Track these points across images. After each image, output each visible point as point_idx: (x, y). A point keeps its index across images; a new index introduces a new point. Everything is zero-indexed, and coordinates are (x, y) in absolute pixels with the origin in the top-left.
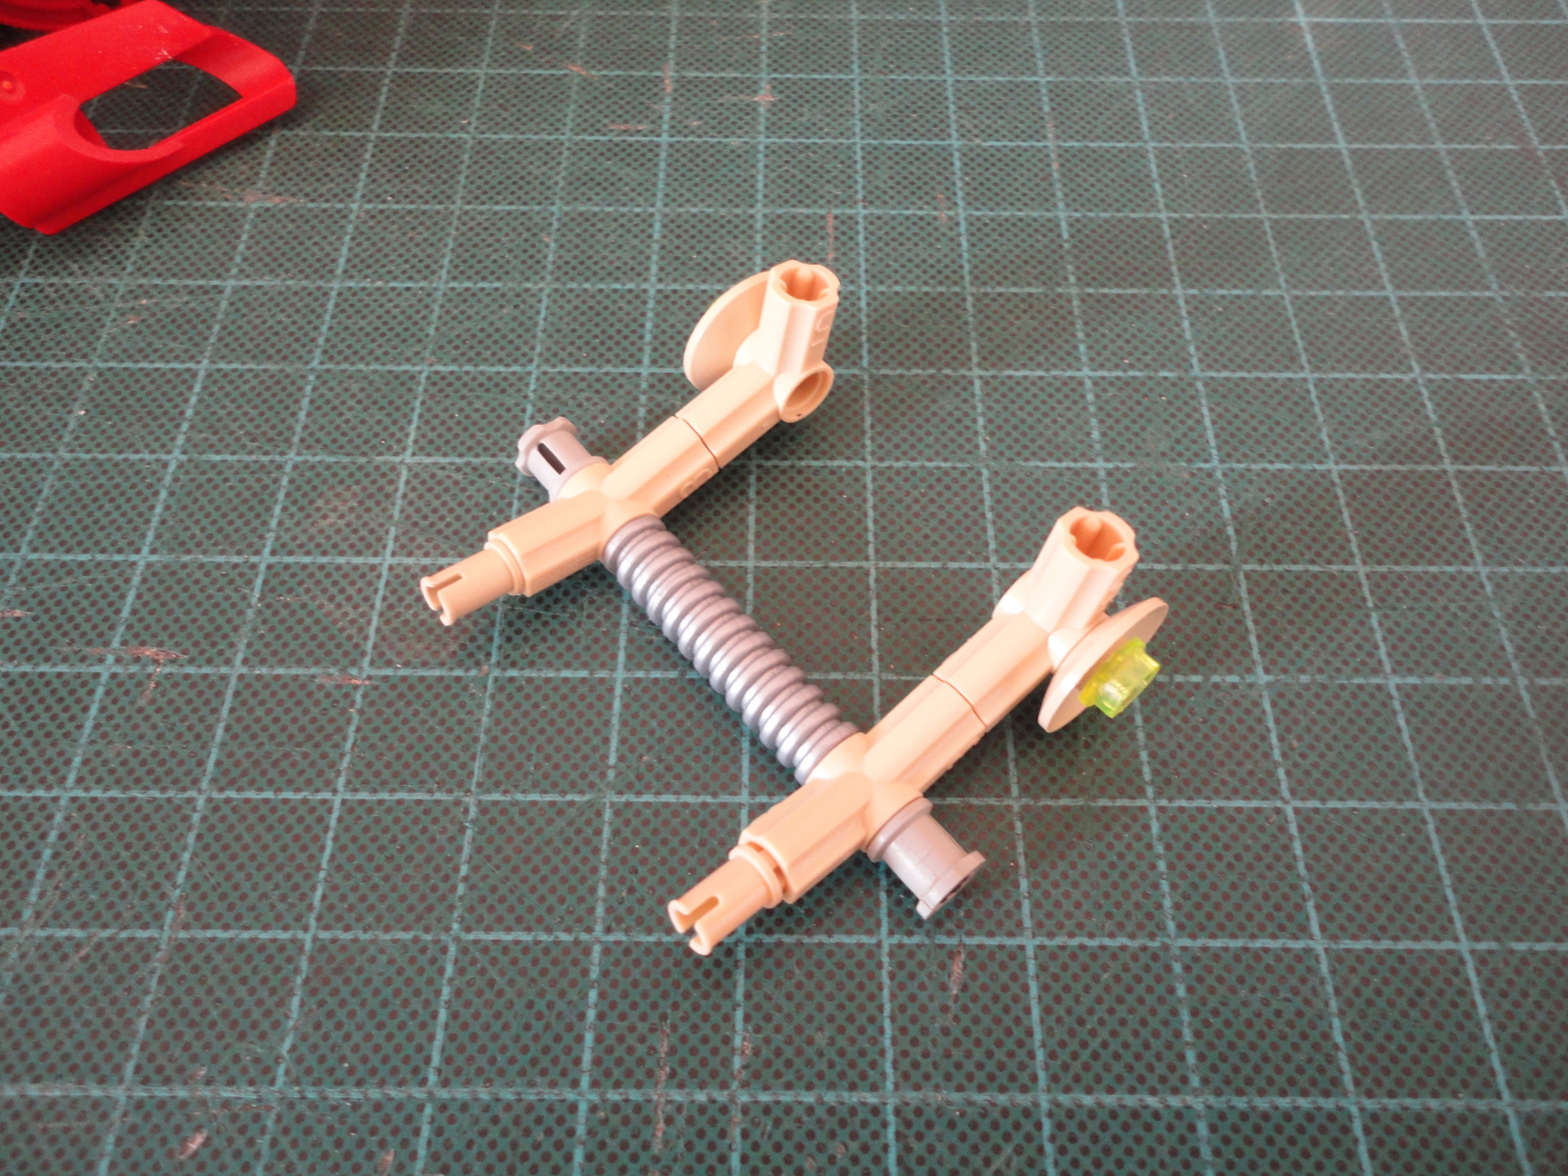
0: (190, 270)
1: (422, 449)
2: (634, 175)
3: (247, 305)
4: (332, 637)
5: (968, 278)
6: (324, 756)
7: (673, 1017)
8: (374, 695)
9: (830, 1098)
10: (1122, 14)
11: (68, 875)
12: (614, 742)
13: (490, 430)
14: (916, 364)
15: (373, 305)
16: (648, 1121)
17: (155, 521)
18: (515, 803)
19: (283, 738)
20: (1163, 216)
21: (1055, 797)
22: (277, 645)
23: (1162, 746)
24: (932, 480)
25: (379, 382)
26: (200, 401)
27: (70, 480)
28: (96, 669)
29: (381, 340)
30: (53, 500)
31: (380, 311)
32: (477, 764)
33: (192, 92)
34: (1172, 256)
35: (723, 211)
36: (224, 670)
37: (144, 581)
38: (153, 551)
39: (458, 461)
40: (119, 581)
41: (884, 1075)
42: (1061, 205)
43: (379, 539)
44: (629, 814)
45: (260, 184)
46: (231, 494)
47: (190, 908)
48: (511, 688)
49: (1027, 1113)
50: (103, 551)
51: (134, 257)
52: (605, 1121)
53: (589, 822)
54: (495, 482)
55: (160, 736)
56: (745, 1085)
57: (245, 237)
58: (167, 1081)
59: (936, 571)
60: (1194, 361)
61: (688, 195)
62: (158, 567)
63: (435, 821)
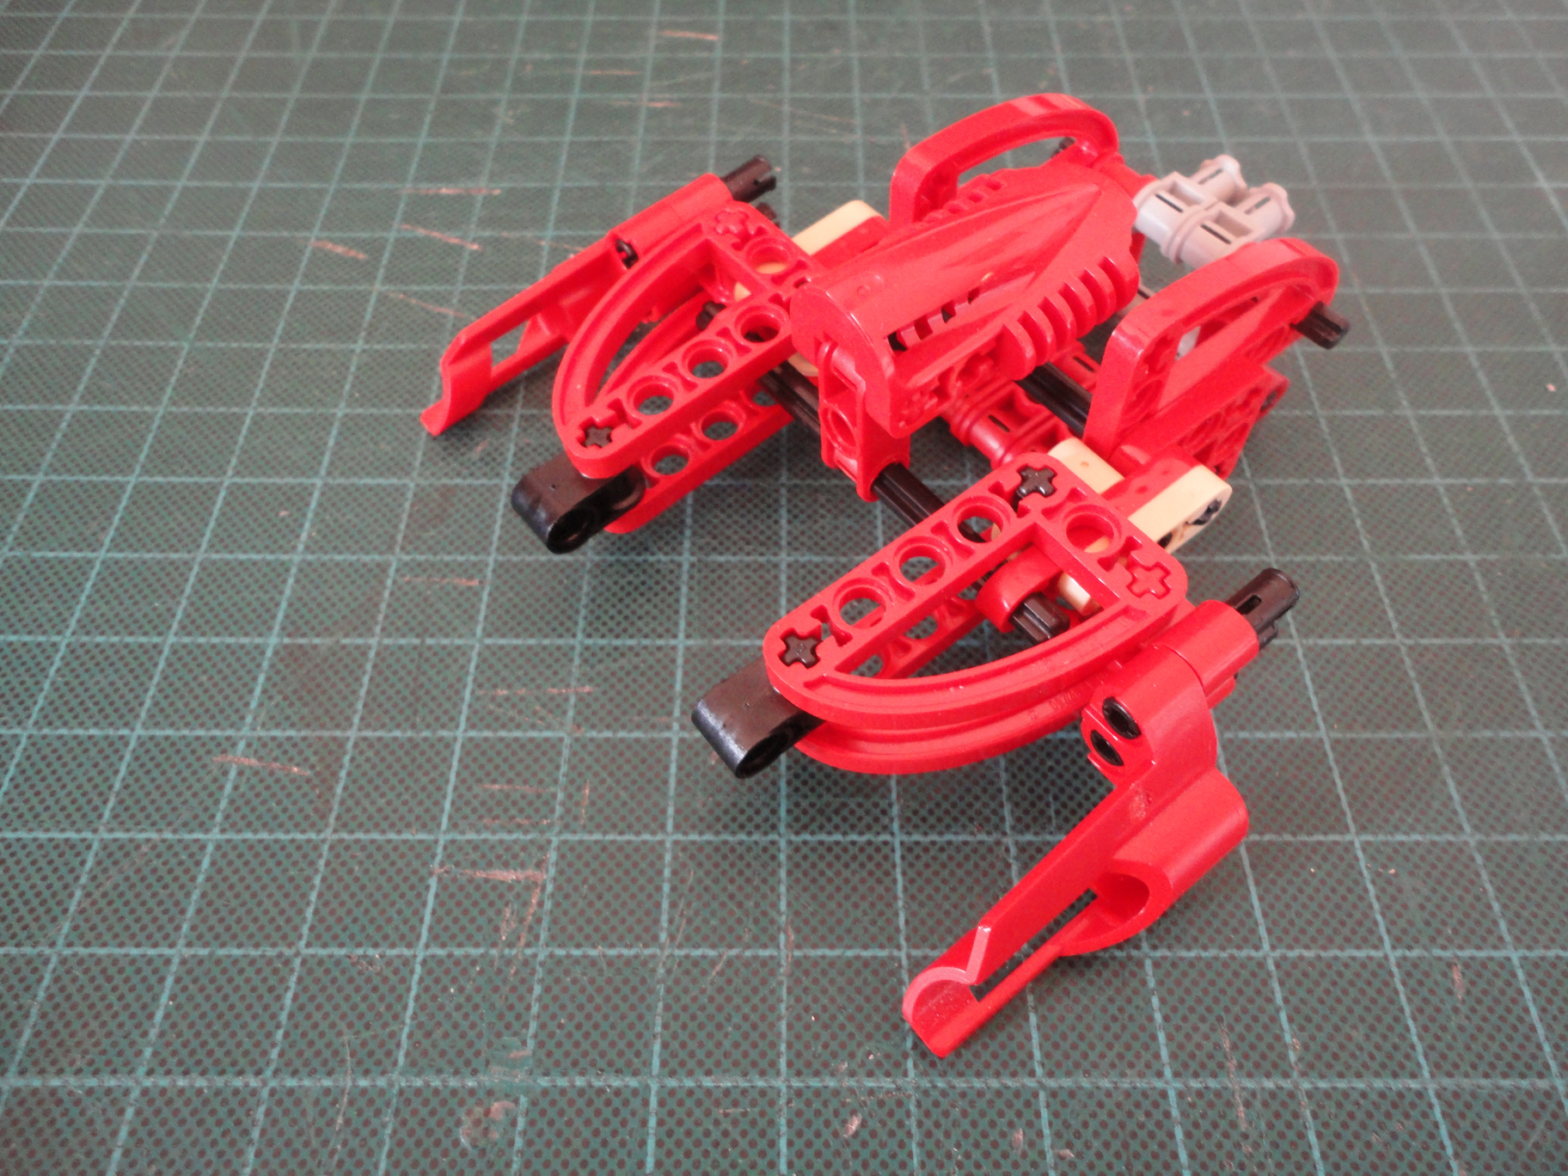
6: (876, 805)
7: (1228, 1019)
9: (1379, 1084)
10: (1390, 181)
11: (689, 904)
16: (1229, 1104)
20: (1469, 349)
21: (1503, 834)
28: (666, 734)
32: (1006, 812)
34: (1484, 383)
37: (687, 661)
38: (688, 636)
40: (666, 661)
41: (1419, 1065)
47: (798, 931)
49: (1548, 1094)
50: (646, 637)
52: (1193, 1105)
56: (1304, 1074)
58: (817, 1074)
59: (1352, 647)
60: (1526, 470)
62: (695, 649)
63: (983, 858)
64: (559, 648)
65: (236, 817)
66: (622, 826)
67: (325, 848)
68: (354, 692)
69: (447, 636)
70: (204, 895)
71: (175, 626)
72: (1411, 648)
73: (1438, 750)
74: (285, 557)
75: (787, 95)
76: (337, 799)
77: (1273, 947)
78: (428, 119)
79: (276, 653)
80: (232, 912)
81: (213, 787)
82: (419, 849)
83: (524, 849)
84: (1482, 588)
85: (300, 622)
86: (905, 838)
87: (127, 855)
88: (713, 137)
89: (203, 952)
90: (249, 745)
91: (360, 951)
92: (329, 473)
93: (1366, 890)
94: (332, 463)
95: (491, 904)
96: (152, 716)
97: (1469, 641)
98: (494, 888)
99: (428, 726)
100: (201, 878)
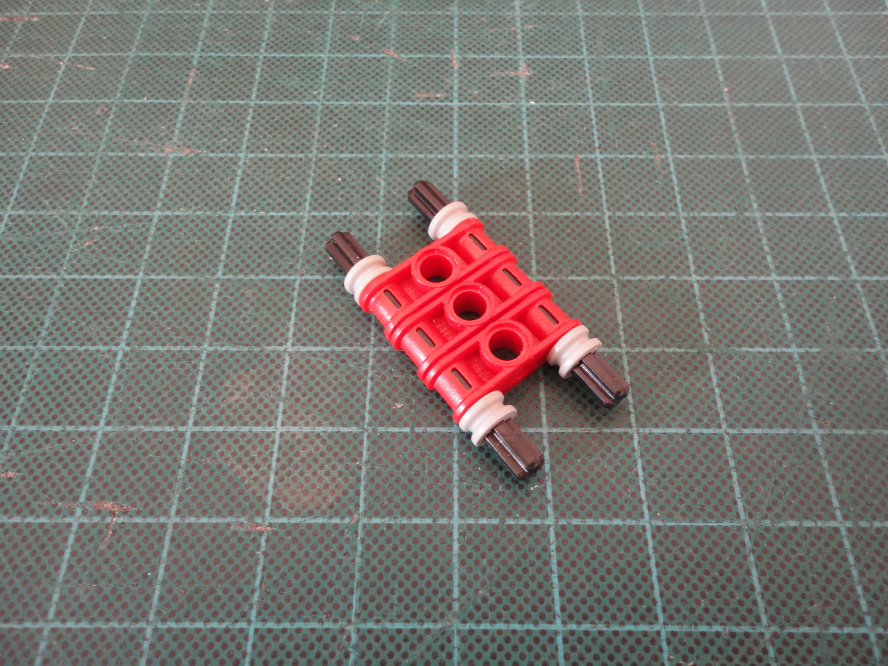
0: (128, 204)
1: (299, 340)
2: (437, 130)
3: (169, 230)
4: (241, 492)
5: (680, 205)
6: (240, 591)
8: (274, 540)
10: (765, 10)
12: (456, 579)
13: (347, 325)
14: (650, 272)
15: (259, 230)
17: (109, 398)
18: (385, 631)
19: (208, 576)
20: (814, 157)
21: (796, 626)
22: (201, 499)
23: (872, 581)
24: (671, 362)
25: (265, 289)
26: (138, 304)
27: (46, 366)
28: (68, 520)
29: (265, 257)
30: (34, 383)
31: (264, 234)
32: (354, 598)
33: (125, 72)
34: (824, 187)
35: (501, 157)
36: (163, 520)
37: (102, 447)
38: (108, 423)
39: (326, 349)
40: (84, 448)
42: (740, 150)
43: (272, 412)
44: (471, 640)
45: (175, 139)
46: (163, 377)
48: (375, 533)
50: (71, 423)
51: (88, 195)
53: (442, 648)
54: (352, 365)
55: (118, 575)
57: (166, 179)
59: (682, 435)
60: (852, 268)
61: (476, 145)
62: (111, 435)
63: (326, 647)
72: (734, 438)
73: (747, 539)
84: (802, 379)
86: (259, 625)
97: (786, 431)
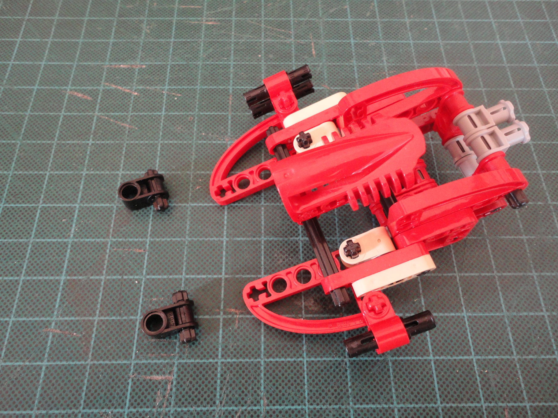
64: (176, 279)
65: (53, 355)
66: (202, 356)
67: (88, 367)
68: (96, 300)
69: (131, 275)
70: (43, 388)
71: (24, 272)
74: (65, 240)
75: (263, 19)
76: (92, 347)
77: (441, 403)
78: (113, 30)
79: (64, 283)
80: (54, 395)
81: (43, 342)
82: (124, 367)
83: (164, 366)
85: (73, 270)
87: (12, 372)
88: (233, 40)
89: (44, 412)
90: (56, 324)
91: (103, 411)
92: (81, 202)
93: (476, 379)
94: (82, 197)
95: (153, 390)
96: (17, 312)
98: (153, 383)
99: (126, 314)
100: (41, 381)
